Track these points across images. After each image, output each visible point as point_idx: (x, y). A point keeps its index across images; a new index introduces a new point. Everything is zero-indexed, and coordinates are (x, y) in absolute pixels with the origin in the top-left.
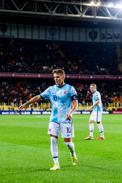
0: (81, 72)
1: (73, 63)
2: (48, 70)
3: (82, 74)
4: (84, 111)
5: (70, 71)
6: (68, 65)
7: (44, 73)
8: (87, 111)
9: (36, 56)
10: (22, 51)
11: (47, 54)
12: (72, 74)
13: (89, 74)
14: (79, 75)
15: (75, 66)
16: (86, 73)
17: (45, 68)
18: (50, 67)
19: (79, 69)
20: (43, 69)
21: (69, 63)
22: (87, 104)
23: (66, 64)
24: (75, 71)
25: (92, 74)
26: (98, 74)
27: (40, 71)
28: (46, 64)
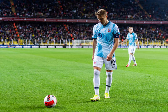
0: (154, 19)
1: (148, 13)
2: (131, 18)
3: (155, 20)
4: (156, 46)
5: (146, 19)
6: (145, 14)
7: (128, 20)
8: (158, 46)
9: (123, 9)
10: (114, 5)
11: (131, 7)
12: (147, 20)
13: (160, 20)
14: (153, 21)
15: (149, 15)
16: (157, 20)
17: (129, 16)
18: (133, 16)
19: (152, 17)
20: (128, 17)
21: (146, 13)
22: (158, 41)
23: (143, 14)
24: (150, 18)
25: (162, 20)
26: (165, 21)
27: (126, 19)
28: (130, 14)
